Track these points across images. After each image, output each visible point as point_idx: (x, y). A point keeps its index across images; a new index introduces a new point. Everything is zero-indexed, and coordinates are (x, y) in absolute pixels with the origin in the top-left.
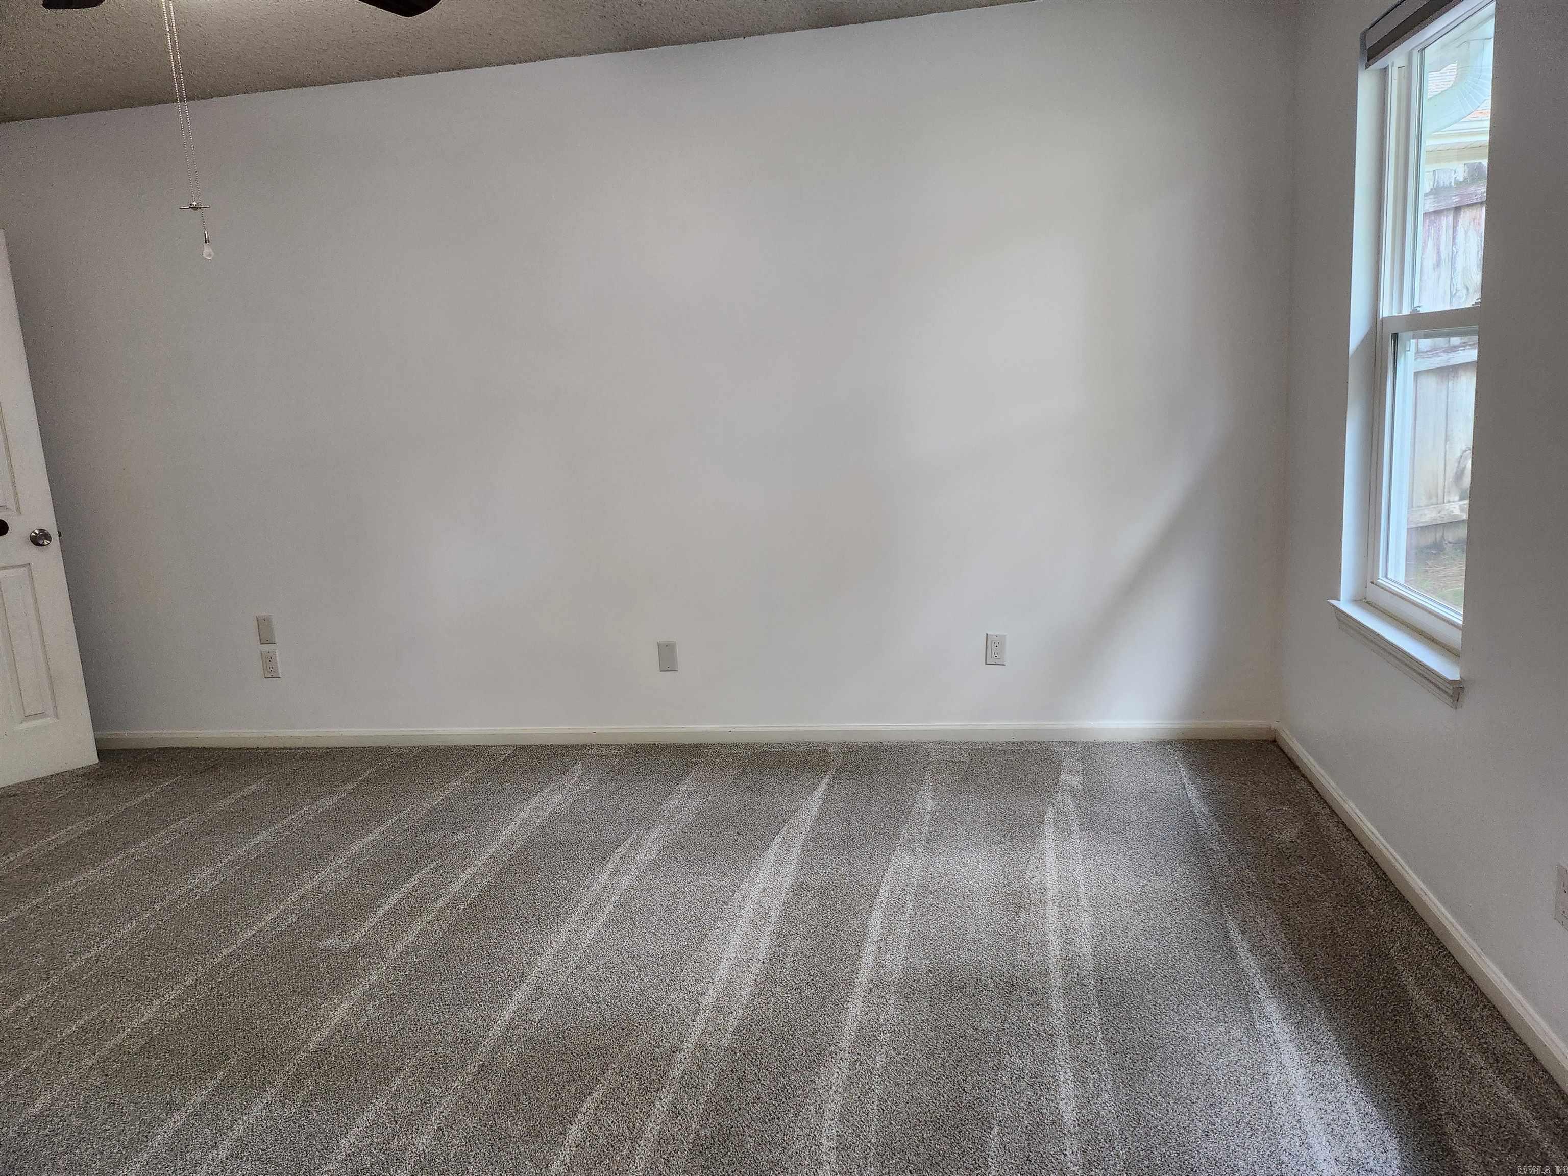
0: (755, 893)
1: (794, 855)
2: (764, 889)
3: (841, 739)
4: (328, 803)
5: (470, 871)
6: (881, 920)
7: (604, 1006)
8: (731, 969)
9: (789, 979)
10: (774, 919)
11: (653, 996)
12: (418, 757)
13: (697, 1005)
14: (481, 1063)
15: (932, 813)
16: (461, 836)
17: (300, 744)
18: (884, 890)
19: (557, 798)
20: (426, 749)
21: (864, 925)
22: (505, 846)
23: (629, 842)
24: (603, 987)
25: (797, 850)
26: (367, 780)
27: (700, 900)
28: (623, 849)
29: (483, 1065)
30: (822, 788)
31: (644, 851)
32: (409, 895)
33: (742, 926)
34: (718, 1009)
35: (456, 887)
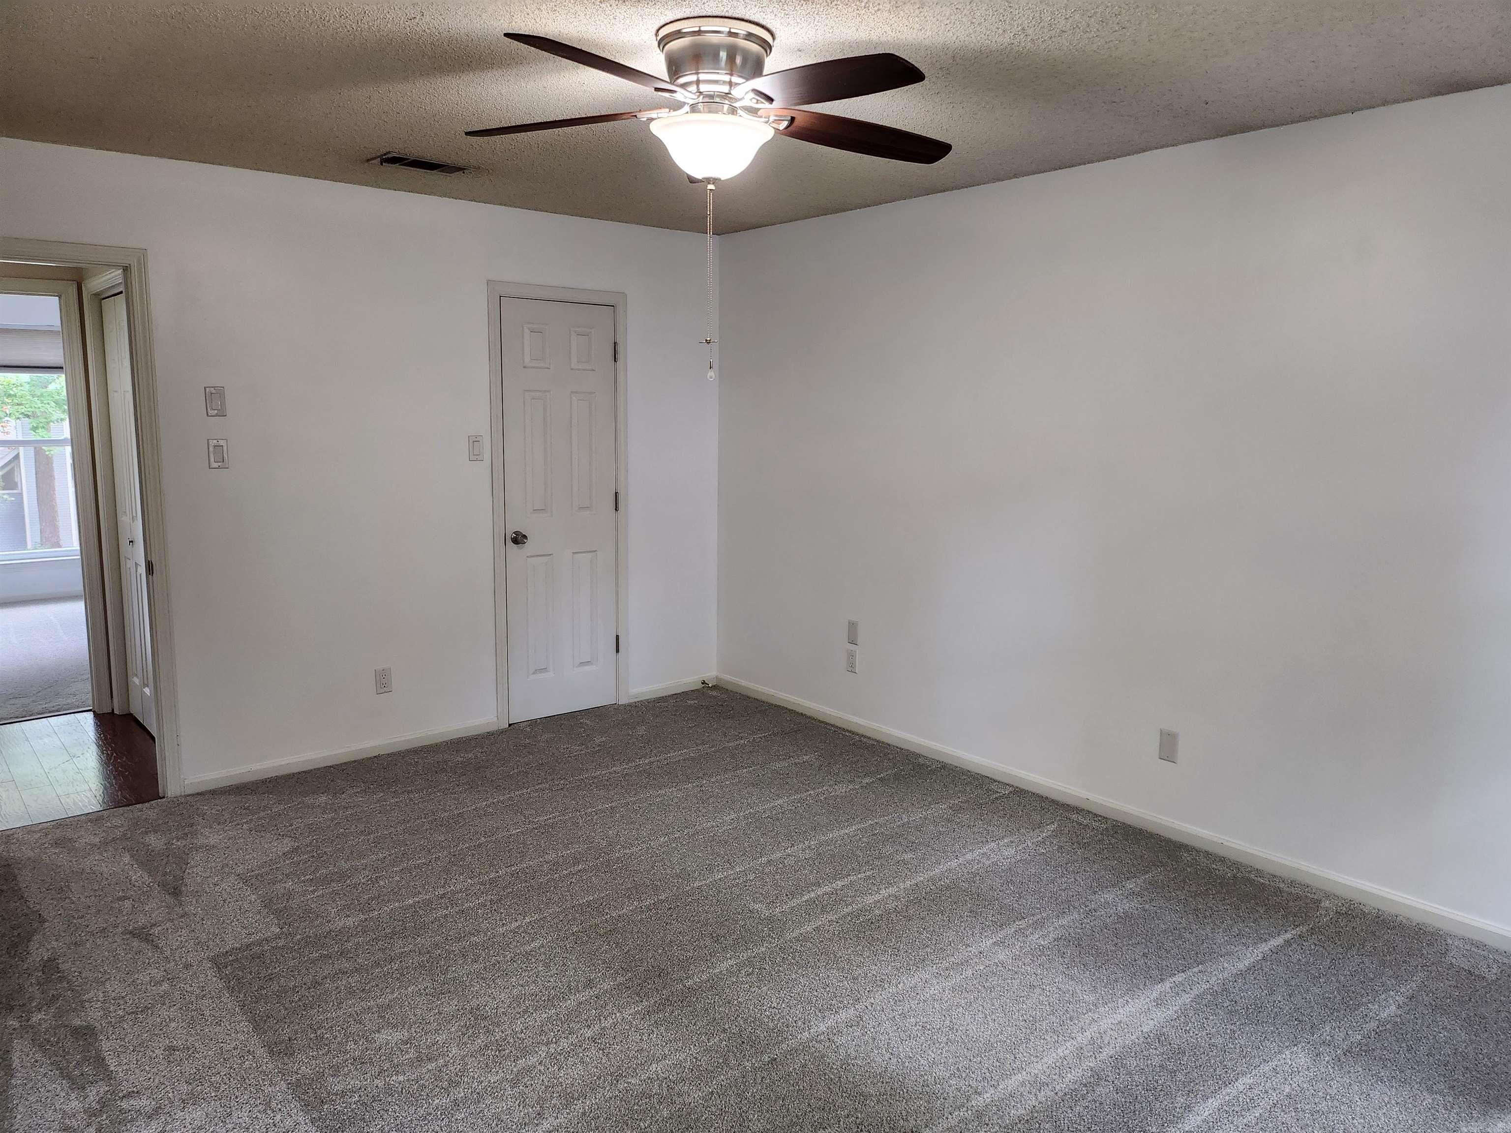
0: (1105, 1024)
1: (1180, 1002)
2: (1120, 1022)
3: (1348, 895)
4: (841, 789)
5: (892, 890)
6: (1211, 1112)
7: (894, 1060)
8: (1023, 1084)
9: (1066, 1121)
10: (1104, 1055)
11: (938, 1073)
12: (933, 772)
13: (966, 1101)
14: (776, 1056)
15: (1382, 1023)
16: (908, 856)
17: (861, 731)
18: (1242, 1083)
19: (1010, 852)
20: (944, 766)
21: (1188, 1108)
22: (932, 879)
23: (1035, 919)
24: (907, 1042)
25: (1186, 998)
26: (881, 780)
27: (1051, 1004)
28: (1023, 924)
29: (775, 1059)
30: (1279, 941)
31: (1041, 933)
32: (835, 892)
33: (1066, 1049)
34: (979, 1115)
35: (870, 900)
